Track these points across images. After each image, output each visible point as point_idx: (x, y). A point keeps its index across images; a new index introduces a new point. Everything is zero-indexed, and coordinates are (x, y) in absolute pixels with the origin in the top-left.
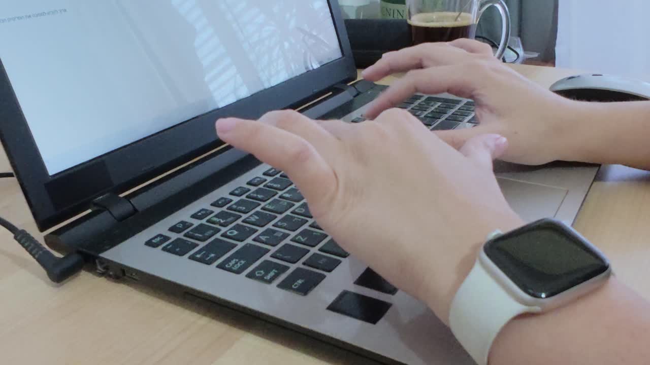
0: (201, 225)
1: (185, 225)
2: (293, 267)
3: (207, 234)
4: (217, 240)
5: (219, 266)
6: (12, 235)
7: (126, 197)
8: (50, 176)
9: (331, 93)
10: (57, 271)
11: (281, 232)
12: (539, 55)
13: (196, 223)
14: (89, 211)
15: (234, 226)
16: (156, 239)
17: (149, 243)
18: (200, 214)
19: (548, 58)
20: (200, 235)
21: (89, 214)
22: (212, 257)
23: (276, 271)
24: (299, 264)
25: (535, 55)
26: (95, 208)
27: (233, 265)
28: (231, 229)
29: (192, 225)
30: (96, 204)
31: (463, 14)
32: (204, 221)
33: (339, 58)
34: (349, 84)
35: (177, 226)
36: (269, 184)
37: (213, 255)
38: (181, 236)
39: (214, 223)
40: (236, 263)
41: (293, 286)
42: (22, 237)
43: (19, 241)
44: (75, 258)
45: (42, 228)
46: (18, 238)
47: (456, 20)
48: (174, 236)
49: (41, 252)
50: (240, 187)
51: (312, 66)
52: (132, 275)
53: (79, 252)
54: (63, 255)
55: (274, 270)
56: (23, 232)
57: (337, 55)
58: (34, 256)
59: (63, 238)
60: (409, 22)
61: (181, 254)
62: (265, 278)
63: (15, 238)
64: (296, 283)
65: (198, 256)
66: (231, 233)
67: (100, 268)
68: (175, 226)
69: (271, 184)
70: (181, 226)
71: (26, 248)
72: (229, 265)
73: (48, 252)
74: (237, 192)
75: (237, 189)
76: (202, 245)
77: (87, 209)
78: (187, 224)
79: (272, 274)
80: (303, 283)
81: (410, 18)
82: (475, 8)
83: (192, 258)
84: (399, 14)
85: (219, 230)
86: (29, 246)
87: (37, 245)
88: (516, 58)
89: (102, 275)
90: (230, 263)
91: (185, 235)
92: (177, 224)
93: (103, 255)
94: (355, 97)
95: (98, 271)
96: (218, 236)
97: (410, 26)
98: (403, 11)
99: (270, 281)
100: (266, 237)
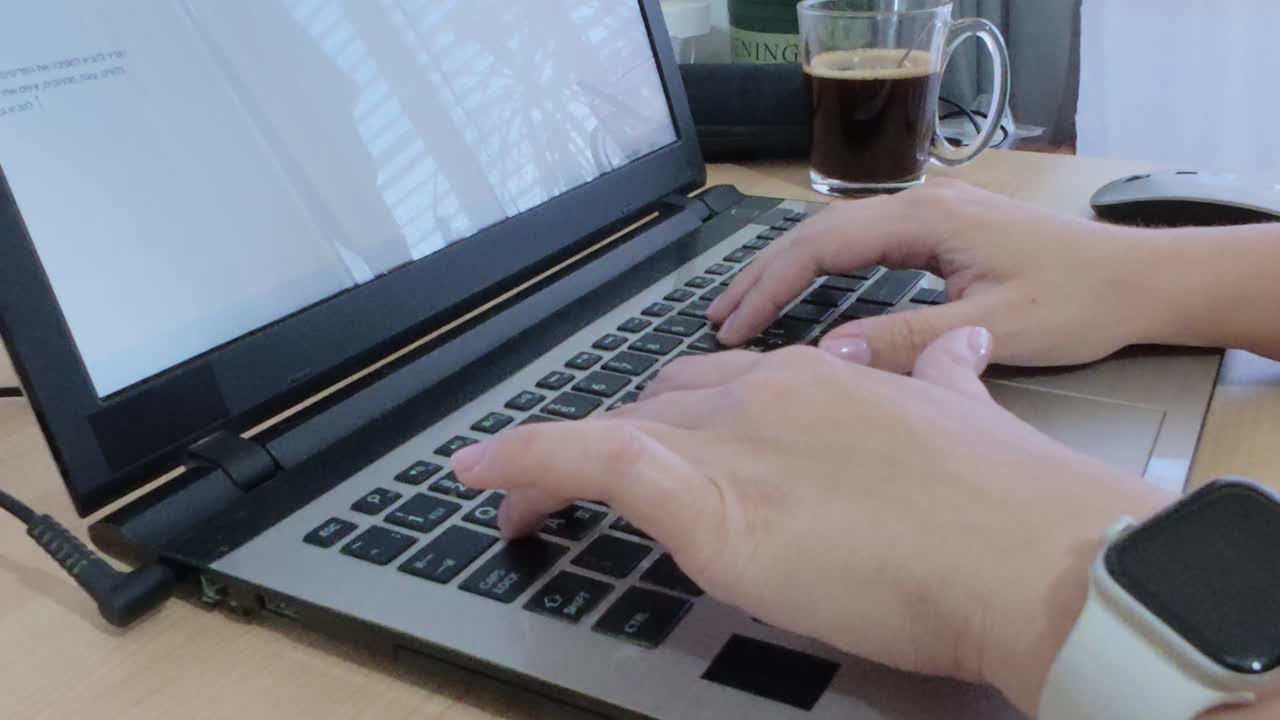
0: (420, 497)
1: (386, 497)
2: (621, 587)
3: (432, 516)
4: (454, 528)
5: (464, 587)
6: (24, 527)
7: (255, 438)
8: (101, 399)
9: (656, 214)
10: (121, 600)
11: (591, 510)
12: (1044, 132)
13: (408, 491)
14: (181, 470)
15: (488, 499)
16: (326, 529)
17: (313, 538)
18: (413, 472)
19: (1061, 137)
20: (420, 520)
21: (182, 476)
22: (449, 568)
23: (587, 596)
24: (633, 580)
25: (1038, 131)
26: (193, 465)
27: (494, 585)
28: (482, 505)
29: (398, 496)
30: (193, 456)
31: (914, 53)
32: (423, 488)
33: (673, 143)
34: (691, 195)
35: (369, 499)
36: (552, 406)
37: (450, 563)
38: (378, 520)
39: (446, 491)
40: (501, 579)
41: (627, 629)
42: (42, 529)
43: (38, 539)
44: (156, 574)
45: (84, 510)
46: (36, 532)
47: (900, 64)
48: (365, 522)
49: (85, 562)
50: (493, 414)
51: (610, 163)
52: (278, 606)
53: (163, 560)
54: (130, 564)
55: (582, 594)
56: (46, 518)
57: (667, 136)
58: (70, 570)
59: (129, 530)
60: (807, 69)
61: (383, 560)
62: (566, 611)
63: (30, 532)
64: (632, 622)
65: (420, 565)
66: (485, 513)
67: (210, 593)
68: (364, 499)
69: (557, 407)
70: (377, 499)
71: (54, 554)
72: (486, 584)
73: (99, 563)
74: (487, 424)
75: (486, 418)
76: (424, 540)
77: (178, 466)
78: (390, 495)
79: (579, 600)
80: (647, 621)
81: (808, 62)
82: (939, 39)
83: (406, 568)
84: (768, 53)
85: (458, 507)
86: (60, 548)
87: (78, 548)
88: (1002, 138)
89: (212, 606)
90: (488, 580)
91: (387, 519)
92: (367, 496)
93: (216, 566)
94: (704, 220)
95: (205, 599)
96: (456, 520)
97: (808, 78)
98: (777, 46)
99: (575, 618)
100: (557, 521)
